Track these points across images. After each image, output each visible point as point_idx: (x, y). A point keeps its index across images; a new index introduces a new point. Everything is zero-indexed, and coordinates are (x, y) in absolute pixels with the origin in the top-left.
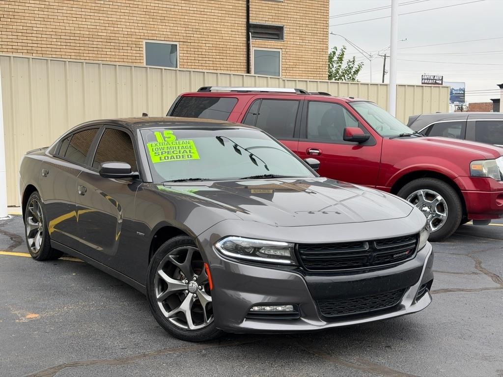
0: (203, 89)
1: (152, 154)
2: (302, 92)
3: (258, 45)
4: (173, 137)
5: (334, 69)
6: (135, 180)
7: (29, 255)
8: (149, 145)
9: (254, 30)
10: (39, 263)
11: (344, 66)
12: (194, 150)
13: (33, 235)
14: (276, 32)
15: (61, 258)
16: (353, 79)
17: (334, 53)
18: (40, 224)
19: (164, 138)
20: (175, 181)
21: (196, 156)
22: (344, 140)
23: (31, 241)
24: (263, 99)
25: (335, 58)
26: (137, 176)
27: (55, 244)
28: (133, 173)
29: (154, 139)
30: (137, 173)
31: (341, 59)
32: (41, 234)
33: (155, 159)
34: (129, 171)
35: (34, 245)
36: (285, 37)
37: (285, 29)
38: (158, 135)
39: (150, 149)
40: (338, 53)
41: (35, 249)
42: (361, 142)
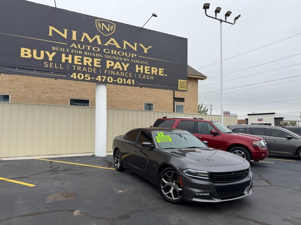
0: (164, 117)
1: (157, 140)
2: (195, 118)
3: (177, 103)
4: (163, 134)
5: (199, 110)
6: (152, 148)
7: (115, 169)
8: (156, 137)
9: (176, 99)
10: (118, 172)
11: (202, 109)
12: (170, 138)
13: (117, 163)
14: (182, 100)
16: (206, 113)
17: (199, 105)
18: (119, 160)
19: (160, 134)
20: (165, 149)
21: (171, 140)
22: (210, 134)
23: (116, 165)
24: (183, 120)
25: (200, 107)
27: (124, 166)
28: (152, 146)
29: (157, 135)
30: (153, 146)
31: (201, 107)
32: (119, 163)
33: (158, 141)
34: (151, 145)
35: (117, 166)
36: (185, 101)
37: (185, 99)
38: (158, 133)
39: (157, 138)
40: (201, 106)
42: (215, 134)
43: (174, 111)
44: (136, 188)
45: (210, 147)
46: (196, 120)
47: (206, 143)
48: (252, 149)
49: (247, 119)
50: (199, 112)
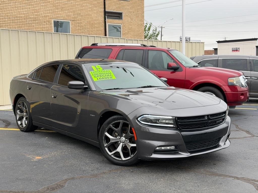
0: (93, 45)
1: (93, 77)
2: (144, 46)
3: (110, 22)
4: (101, 69)
5: (146, 34)
6: (86, 89)
7: (19, 130)
8: (90, 72)
9: (108, 14)
10: (25, 133)
11: (151, 32)
12: (112, 74)
13: (21, 119)
14: (118, 16)
15: (36, 131)
16: (156, 39)
17: (146, 26)
18: (25, 114)
19: (97, 69)
20: (107, 90)
21: (114, 78)
22: (168, 69)
23: (19, 123)
24: (125, 49)
25: (147, 29)
26: (87, 88)
27: (35, 123)
28: (85, 86)
29: (92, 70)
30: (87, 86)
31: (149, 29)
32: (26, 118)
33: (95, 79)
34: (83, 85)
35: (22, 124)
36: (123, 18)
37: (123, 14)
38: (93, 67)
39: (91, 74)
40: (148, 26)
41: (22, 126)
42: (175, 70)
43: (106, 35)
44: (61, 152)
45: (170, 86)
46: (145, 48)
47: (165, 81)
48: (227, 90)
49: (216, 50)
50: (145, 37)
